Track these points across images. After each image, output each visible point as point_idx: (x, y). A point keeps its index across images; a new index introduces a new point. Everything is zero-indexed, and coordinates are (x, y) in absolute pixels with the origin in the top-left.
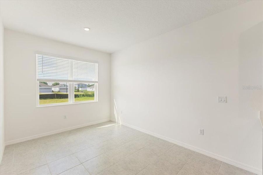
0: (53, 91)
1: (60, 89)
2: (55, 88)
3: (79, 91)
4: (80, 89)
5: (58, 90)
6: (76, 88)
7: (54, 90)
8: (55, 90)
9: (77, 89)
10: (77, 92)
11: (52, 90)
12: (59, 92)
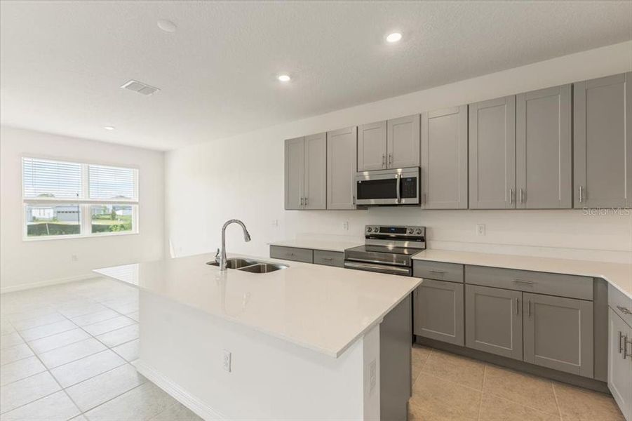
0: (34, 218)
1: (59, 212)
2: (42, 211)
3: (116, 217)
4: (119, 213)
5: (52, 216)
6: (108, 210)
7: (37, 216)
8: (42, 216)
9: (110, 212)
10: (109, 219)
11: (33, 215)
12: (54, 219)
